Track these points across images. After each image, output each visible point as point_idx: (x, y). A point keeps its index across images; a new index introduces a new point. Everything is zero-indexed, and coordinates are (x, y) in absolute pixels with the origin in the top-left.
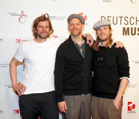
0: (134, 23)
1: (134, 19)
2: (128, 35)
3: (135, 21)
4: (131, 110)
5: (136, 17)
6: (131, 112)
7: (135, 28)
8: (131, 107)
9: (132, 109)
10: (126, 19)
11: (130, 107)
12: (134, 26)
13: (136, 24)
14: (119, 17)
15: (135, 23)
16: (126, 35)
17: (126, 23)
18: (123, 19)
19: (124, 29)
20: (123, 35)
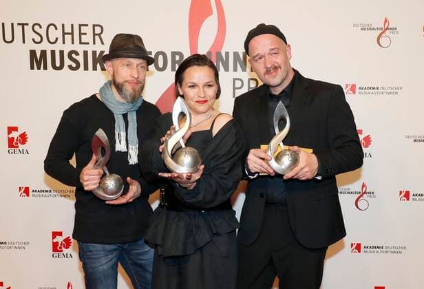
0: (57, 39)
1: (56, 29)
2: (45, 68)
3: (59, 34)
4: (62, 251)
5: (63, 25)
6: (62, 255)
7: (62, 53)
8: (60, 244)
9: (63, 248)
10: (37, 28)
11: (57, 243)
12: (58, 47)
13: (64, 43)
14: (19, 24)
15: (60, 40)
16: (39, 68)
17: (38, 39)
18: (28, 29)
19: (33, 53)
20: (32, 68)
